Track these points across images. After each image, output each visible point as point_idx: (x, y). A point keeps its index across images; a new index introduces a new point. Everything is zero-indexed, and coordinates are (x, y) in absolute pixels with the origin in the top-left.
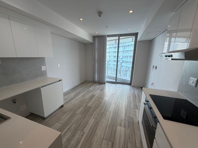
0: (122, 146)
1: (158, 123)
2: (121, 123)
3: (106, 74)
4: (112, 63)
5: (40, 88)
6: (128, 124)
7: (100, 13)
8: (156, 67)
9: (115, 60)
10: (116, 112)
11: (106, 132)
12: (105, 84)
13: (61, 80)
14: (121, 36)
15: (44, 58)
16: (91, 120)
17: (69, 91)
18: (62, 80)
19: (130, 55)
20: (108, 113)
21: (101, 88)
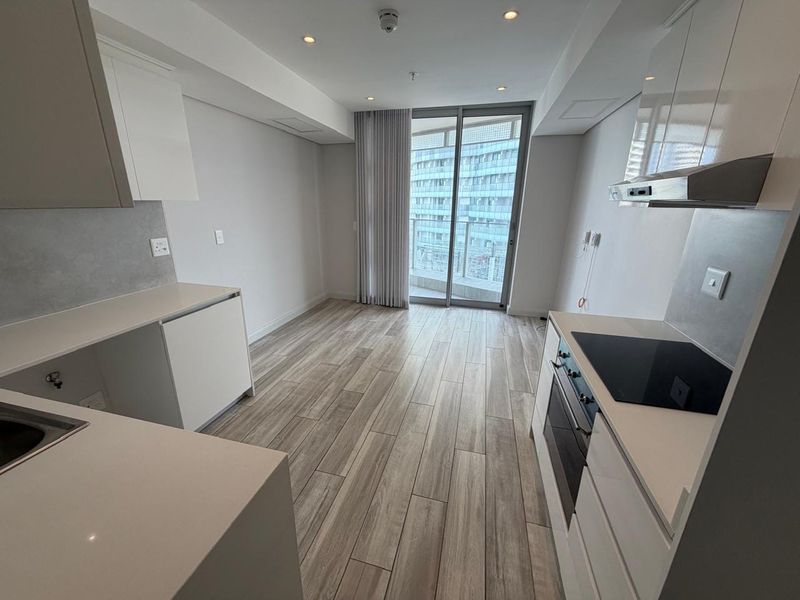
0: (479, 510)
1: (597, 415)
2: (473, 439)
3: (411, 272)
4: (427, 229)
5: (161, 323)
6: (498, 441)
7: (388, 17)
8: (598, 239)
9: (439, 216)
10: (451, 407)
11: (421, 474)
12: (407, 309)
13: (238, 294)
14: (466, 113)
15: (159, 203)
16: (362, 438)
17: (264, 340)
18: (242, 293)
19: (499, 194)
20: (423, 412)
21: (391, 325)
